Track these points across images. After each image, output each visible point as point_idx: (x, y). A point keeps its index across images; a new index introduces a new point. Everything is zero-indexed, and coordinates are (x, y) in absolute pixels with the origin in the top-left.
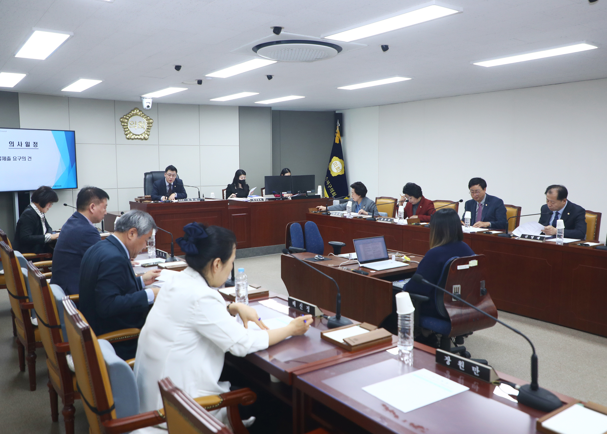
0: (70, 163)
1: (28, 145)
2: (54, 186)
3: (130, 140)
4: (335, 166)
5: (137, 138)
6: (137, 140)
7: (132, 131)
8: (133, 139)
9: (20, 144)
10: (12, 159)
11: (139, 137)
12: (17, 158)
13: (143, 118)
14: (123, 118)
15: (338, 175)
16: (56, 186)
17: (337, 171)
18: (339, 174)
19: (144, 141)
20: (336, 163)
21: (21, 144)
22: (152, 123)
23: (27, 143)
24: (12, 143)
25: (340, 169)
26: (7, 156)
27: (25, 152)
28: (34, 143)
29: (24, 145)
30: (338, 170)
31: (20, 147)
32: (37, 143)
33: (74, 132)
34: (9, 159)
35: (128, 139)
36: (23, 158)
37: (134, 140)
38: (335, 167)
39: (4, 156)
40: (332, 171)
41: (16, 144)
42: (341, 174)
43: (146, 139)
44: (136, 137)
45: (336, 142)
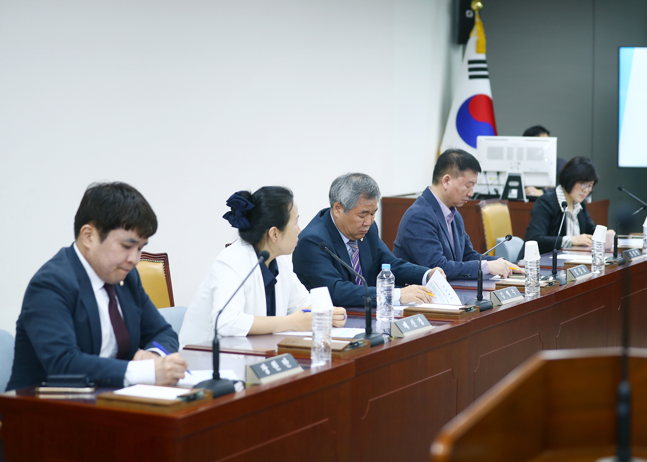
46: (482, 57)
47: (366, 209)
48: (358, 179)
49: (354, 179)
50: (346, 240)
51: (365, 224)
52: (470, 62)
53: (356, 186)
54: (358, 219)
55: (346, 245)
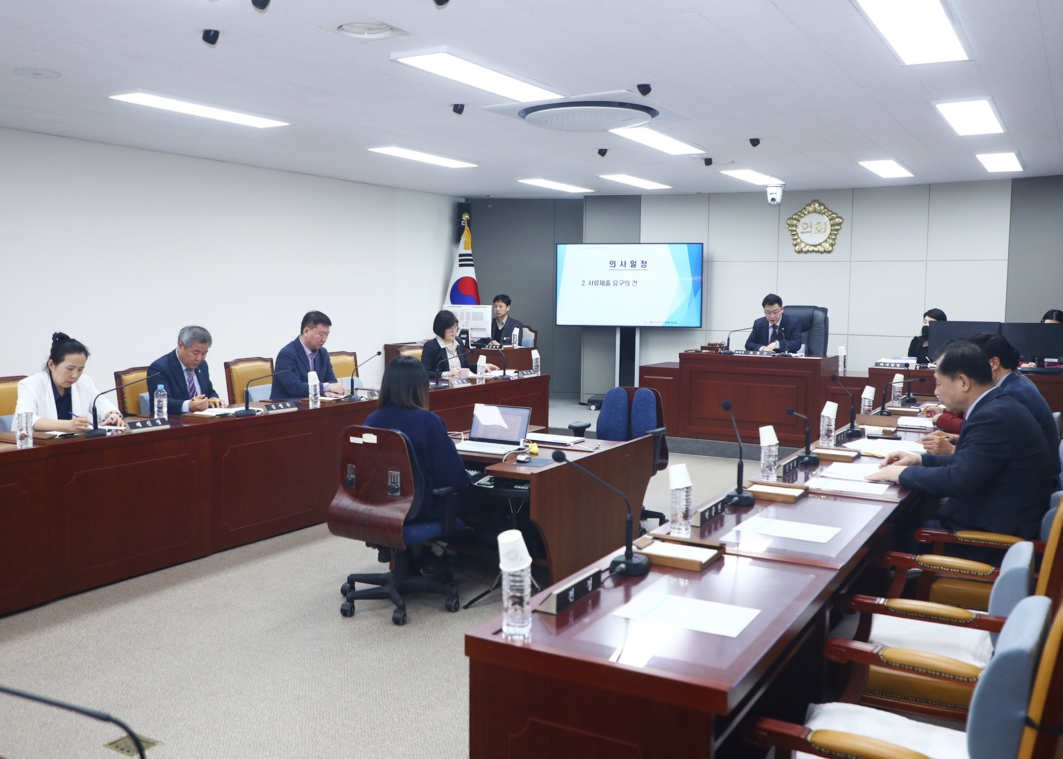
0: (693, 290)
1: (633, 264)
2: (666, 322)
3: (802, 254)
5: (813, 251)
6: (814, 254)
7: (804, 240)
8: (806, 252)
9: (623, 264)
10: (612, 284)
11: (816, 249)
12: (619, 282)
13: (825, 216)
14: (792, 218)
16: (668, 322)
19: (825, 254)
21: (625, 264)
22: (839, 224)
23: (632, 262)
24: (613, 264)
26: (606, 280)
27: (628, 274)
28: (643, 262)
29: (629, 265)
31: (624, 268)
32: (646, 263)
33: (702, 244)
34: (608, 284)
35: (799, 252)
36: (626, 282)
37: (809, 254)
39: (602, 280)
41: (618, 264)
43: (829, 252)
44: (811, 249)
46: (470, 252)
47: (198, 349)
48: (198, 330)
49: (195, 330)
50: (184, 368)
51: (197, 359)
52: (460, 255)
53: (194, 334)
54: (192, 355)
55: (184, 372)
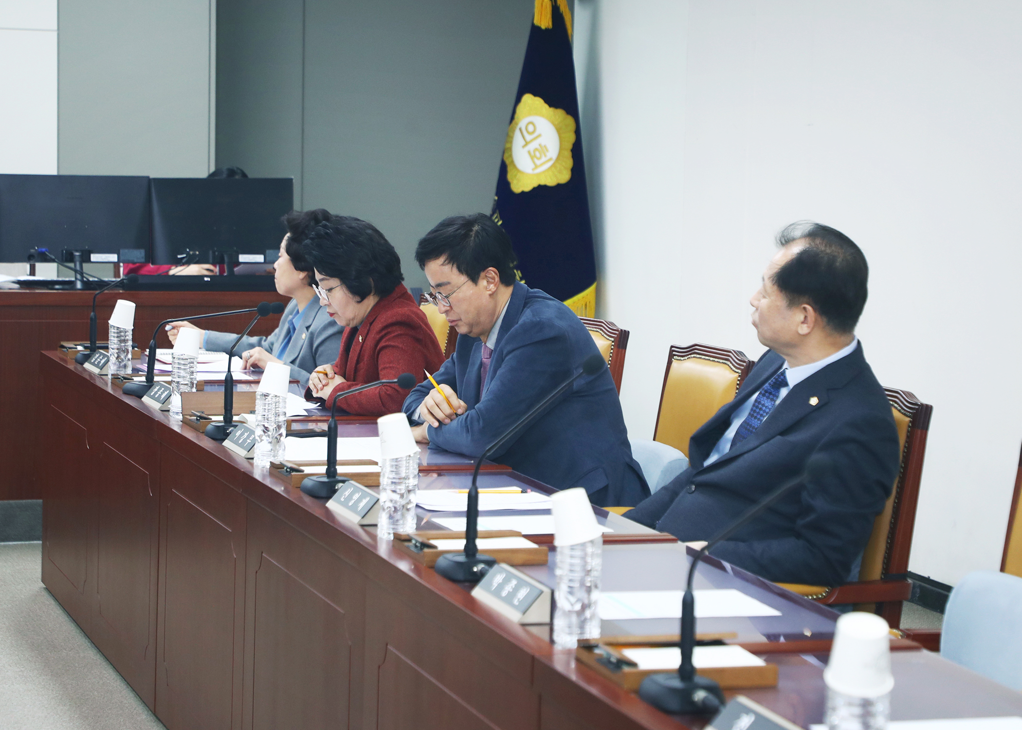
4: (527, 143)
15: (535, 185)
17: (536, 166)
18: (543, 183)
20: (531, 128)
25: (550, 159)
30: (538, 162)
38: (527, 148)
40: (515, 166)
42: (551, 182)
45: (537, 22)
